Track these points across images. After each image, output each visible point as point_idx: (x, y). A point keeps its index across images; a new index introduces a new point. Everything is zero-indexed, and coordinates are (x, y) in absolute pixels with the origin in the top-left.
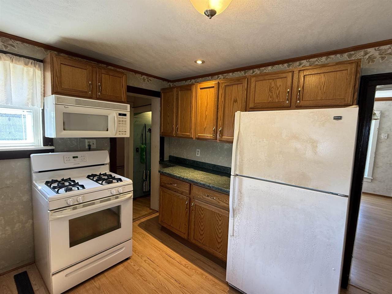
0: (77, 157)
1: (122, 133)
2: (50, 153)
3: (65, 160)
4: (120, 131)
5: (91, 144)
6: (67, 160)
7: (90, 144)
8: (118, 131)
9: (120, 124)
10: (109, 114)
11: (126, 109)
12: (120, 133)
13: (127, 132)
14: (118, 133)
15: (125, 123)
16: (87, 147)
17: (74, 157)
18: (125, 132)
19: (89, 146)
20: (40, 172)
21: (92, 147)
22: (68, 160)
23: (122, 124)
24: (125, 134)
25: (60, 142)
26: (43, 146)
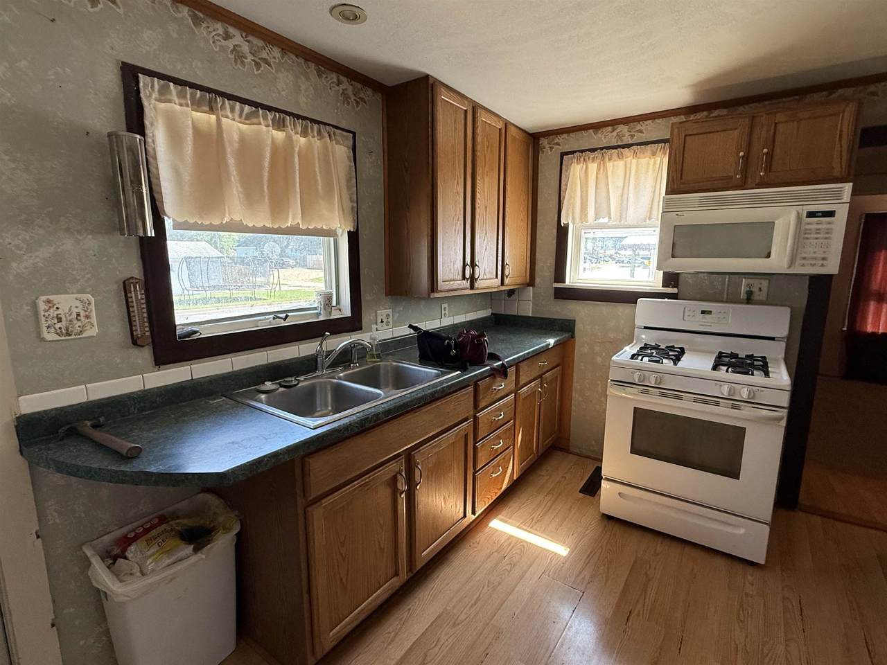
0: (710, 313)
1: (813, 262)
2: (666, 300)
3: (686, 314)
4: (804, 258)
5: (755, 289)
6: (689, 316)
7: (751, 289)
8: (798, 258)
9: (807, 238)
10: (777, 218)
11: (837, 196)
12: (803, 262)
13: (829, 260)
14: (799, 262)
15: (827, 236)
16: (743, 296)
17: (703, 312)
18: (824, 259)
19: (750, 294)
20: (645, 328)
21: (756, 297)
22: (692, 315)
23: (817, 238)
24: (823, 265)
25: (690, 281)
26: (662, 287)
